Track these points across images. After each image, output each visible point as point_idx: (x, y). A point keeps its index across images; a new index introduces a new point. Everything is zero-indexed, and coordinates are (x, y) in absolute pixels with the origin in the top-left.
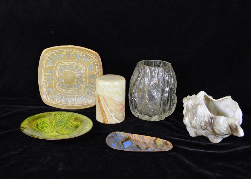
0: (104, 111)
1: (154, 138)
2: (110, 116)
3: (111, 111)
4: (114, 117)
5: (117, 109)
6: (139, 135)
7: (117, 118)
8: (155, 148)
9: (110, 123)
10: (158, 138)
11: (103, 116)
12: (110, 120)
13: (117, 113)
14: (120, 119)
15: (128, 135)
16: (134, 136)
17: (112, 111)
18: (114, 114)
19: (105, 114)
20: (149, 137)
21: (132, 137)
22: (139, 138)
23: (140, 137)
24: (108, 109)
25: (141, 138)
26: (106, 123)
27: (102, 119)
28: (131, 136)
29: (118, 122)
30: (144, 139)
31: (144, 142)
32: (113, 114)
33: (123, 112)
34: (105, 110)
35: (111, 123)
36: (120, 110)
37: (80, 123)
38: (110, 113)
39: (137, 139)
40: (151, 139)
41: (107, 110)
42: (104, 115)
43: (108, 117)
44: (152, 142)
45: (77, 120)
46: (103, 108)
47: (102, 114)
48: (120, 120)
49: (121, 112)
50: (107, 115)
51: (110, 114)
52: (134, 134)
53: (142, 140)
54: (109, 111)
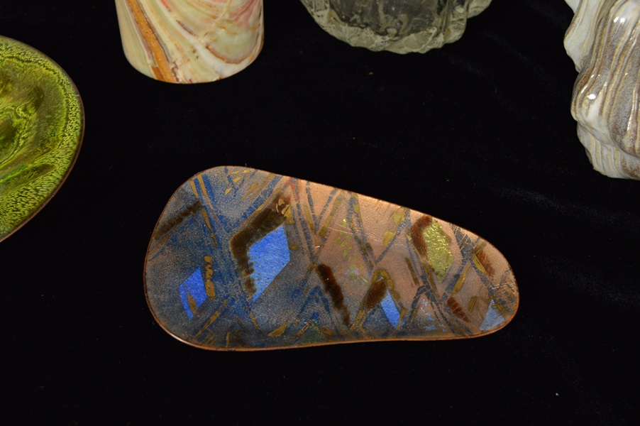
0: (150, 26)
1: (415, 215)
2: (187, 50)
3: (187, 25)
4: (204, 54)
5: (220, 16)
6: (331, 189)
7: (223, 53)
8: (420, 291)
9: (187, 82)
10: (434, 219)
11: (149, 49)
12: (189, 66)
13: (221, 32)
14: (241, 56)
15: (274, 182)
16: (308, 190)
17: (191, 28)
18: (205, 40)
19: (157, 38)
20: (386, 204)
21: (298, 199)
22: (331, 206)
23: (339, 199)
24: (172, 18)
25: (344, 208)
26: (169, 78)
27: (149, 61)
28: (289, 191)
29: (230, 70)
30: (358, 215)
31: (356, 238)
32: (199, 42)
33: (251, 20)
34: (155, 22)
35: (195, 81)
36: (234, 17)
37: (25, 110)
38: (185, 34)
39: (324, 211)
40: (397, 218)
41: (164, 22)
42: (154, 44)
43: (176, 56)
44: (403, 242)
45: (9, 85)
46: (143, 12)
47: (144, 37)
48: (237, 62)
49: (239, 25)
50: (170, 46)
51: (183, 39)
52: (303, 182)
53: (349, 221)
54: (179, 28)
